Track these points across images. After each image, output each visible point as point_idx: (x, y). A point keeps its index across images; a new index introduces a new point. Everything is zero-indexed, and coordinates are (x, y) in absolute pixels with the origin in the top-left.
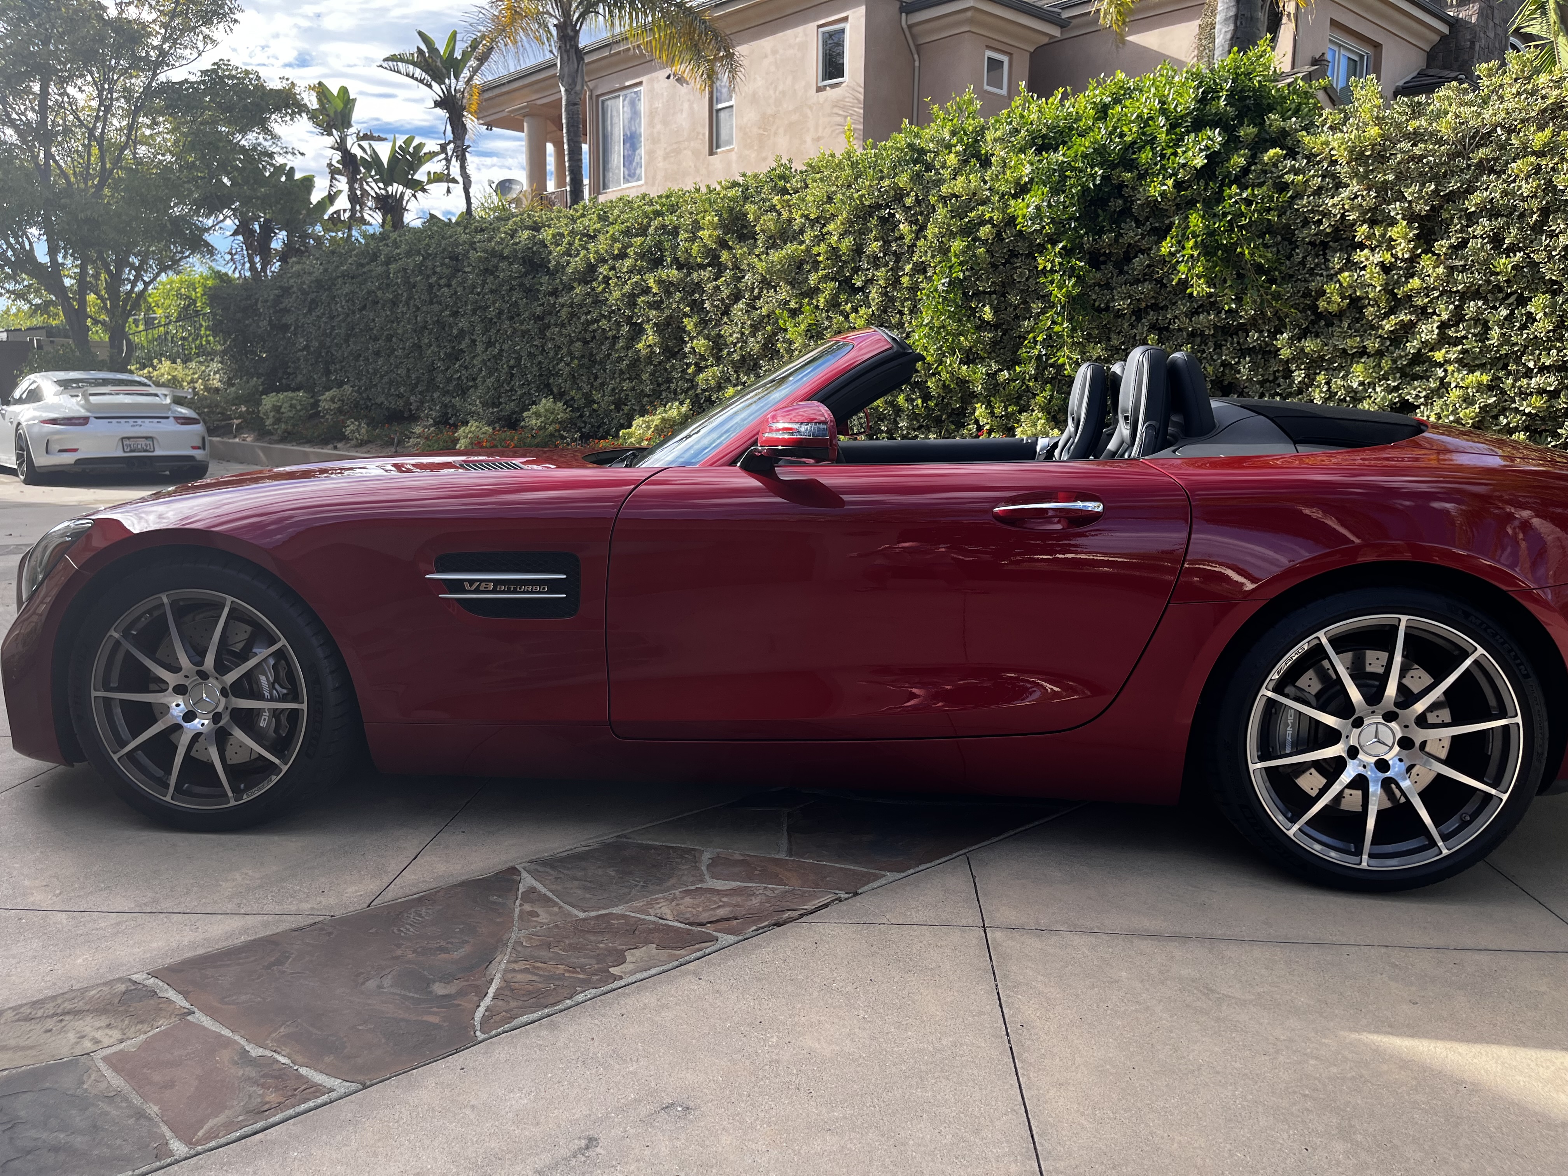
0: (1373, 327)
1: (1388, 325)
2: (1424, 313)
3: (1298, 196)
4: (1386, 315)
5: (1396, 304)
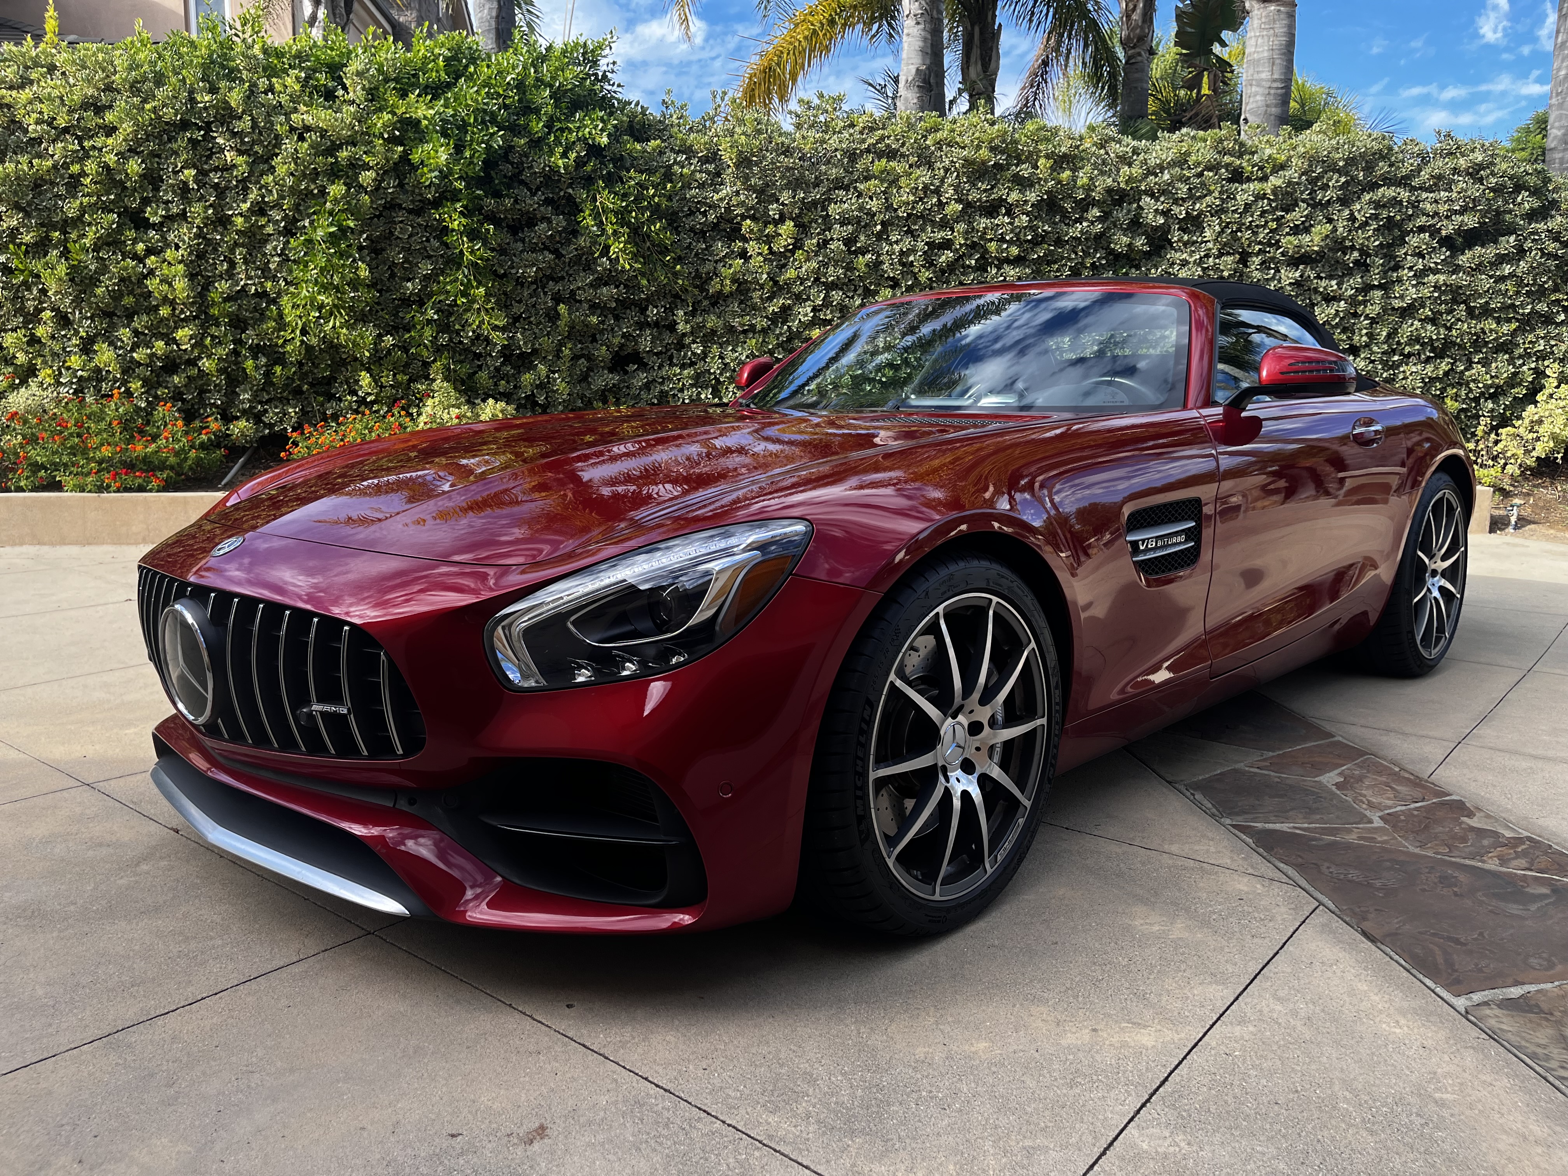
0: (759, 309)
1: (773, 308)
2: (799, 299)
3: (687, 186)
4: (770, 299)
5: (777, 288)
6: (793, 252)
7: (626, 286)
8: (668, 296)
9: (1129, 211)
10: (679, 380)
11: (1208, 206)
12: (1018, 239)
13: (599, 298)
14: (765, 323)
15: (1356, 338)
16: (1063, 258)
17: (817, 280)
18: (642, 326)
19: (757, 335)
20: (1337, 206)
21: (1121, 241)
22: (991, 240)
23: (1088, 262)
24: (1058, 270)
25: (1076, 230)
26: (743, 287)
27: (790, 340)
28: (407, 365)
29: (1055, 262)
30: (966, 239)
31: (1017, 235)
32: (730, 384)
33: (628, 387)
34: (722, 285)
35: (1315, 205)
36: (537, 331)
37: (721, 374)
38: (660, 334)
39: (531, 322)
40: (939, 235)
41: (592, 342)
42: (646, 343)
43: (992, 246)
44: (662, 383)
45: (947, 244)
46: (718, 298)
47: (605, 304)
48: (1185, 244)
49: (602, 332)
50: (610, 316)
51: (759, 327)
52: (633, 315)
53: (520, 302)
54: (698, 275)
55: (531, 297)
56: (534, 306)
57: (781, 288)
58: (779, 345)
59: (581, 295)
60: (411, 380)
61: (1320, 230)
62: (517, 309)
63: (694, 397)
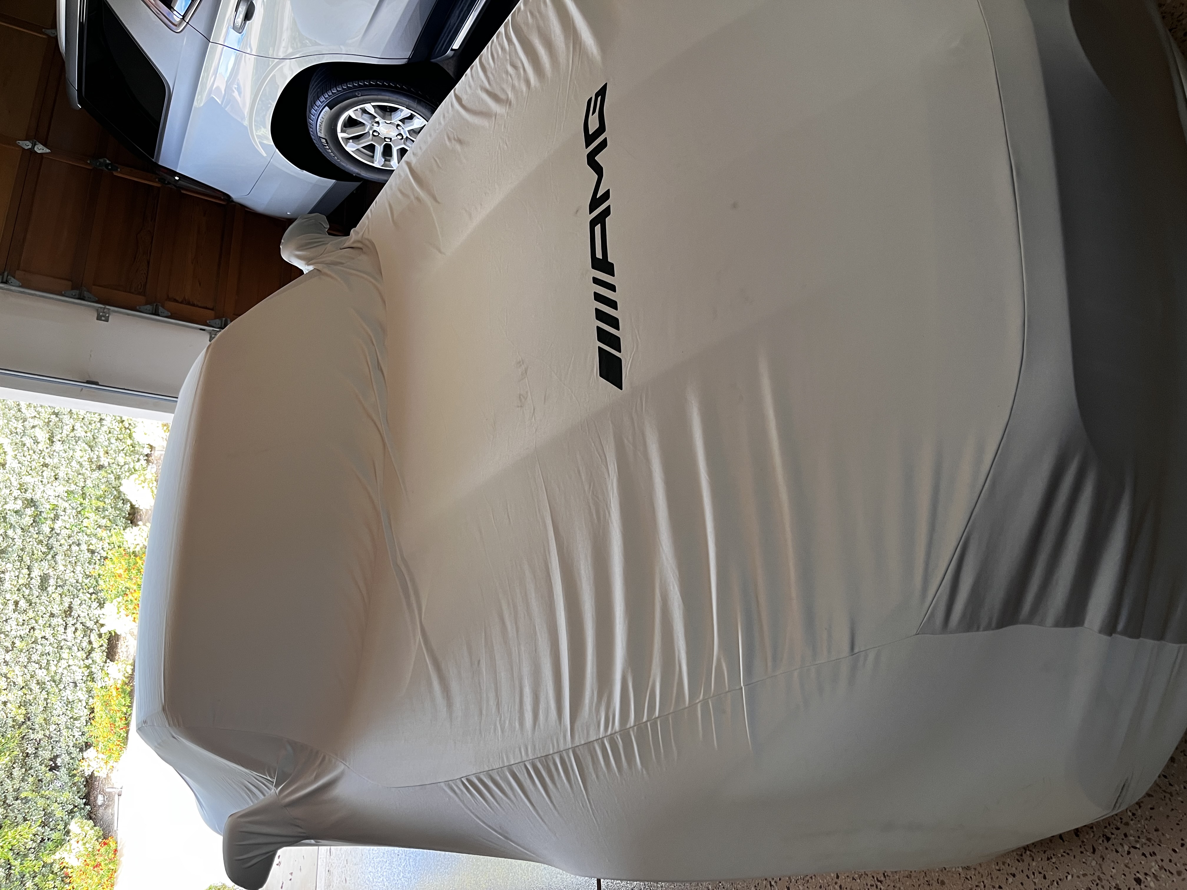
0: (36, 696)
1: (36, 689)
2: (33, 676)
4: (31, 690)
6: (8, 678)
7: (14, 763)
8: (22, 742)
9: (11, 515)
10: (68, 737)
11: (16, 480)
12: (18, 569)
13: (20, 776)
14: (44, 693)
15: (95, 419)
16: (32, 548)
17: (25, 667)
18: (36, 755)
19: (49, 697)
20: (26, 423)
21: (27, 520)
22: (18, 582)
23: (36, 536)
24: (38, 550)
25: (19, 542)
26: (24, 704)
27: (54, 681)
28: (44, 876)
29: (33, 552)
30: (15, 593)
31: (16, 569)
32: (73, 712)
33: (69, 764)
34: (21, 714)
35: (24, 434)
36: (33, 809)
37: (68, 716)
38: (42, 747)
39: (28, 812)
40: (11, 606)
41: (42, 782)
42: (47, 755)
43: (21, 581)
44: (69, 746)
45: (16, 603)
46: (27, 717)
47: (23, 774)
48: (33, 491)
49: (37, 776)
50: (29, 772)
51: (46, 696)
52: (30, 761)
53: (16, 817)
54: (13, 726)
55: (14, 812)
56: (19, 811)
57: (27, 685)
58: (57, 686)
59: (17, 786)
60: (52, 873)
61: (38, 432)
62: (20, 818)
63: (79, 730)
